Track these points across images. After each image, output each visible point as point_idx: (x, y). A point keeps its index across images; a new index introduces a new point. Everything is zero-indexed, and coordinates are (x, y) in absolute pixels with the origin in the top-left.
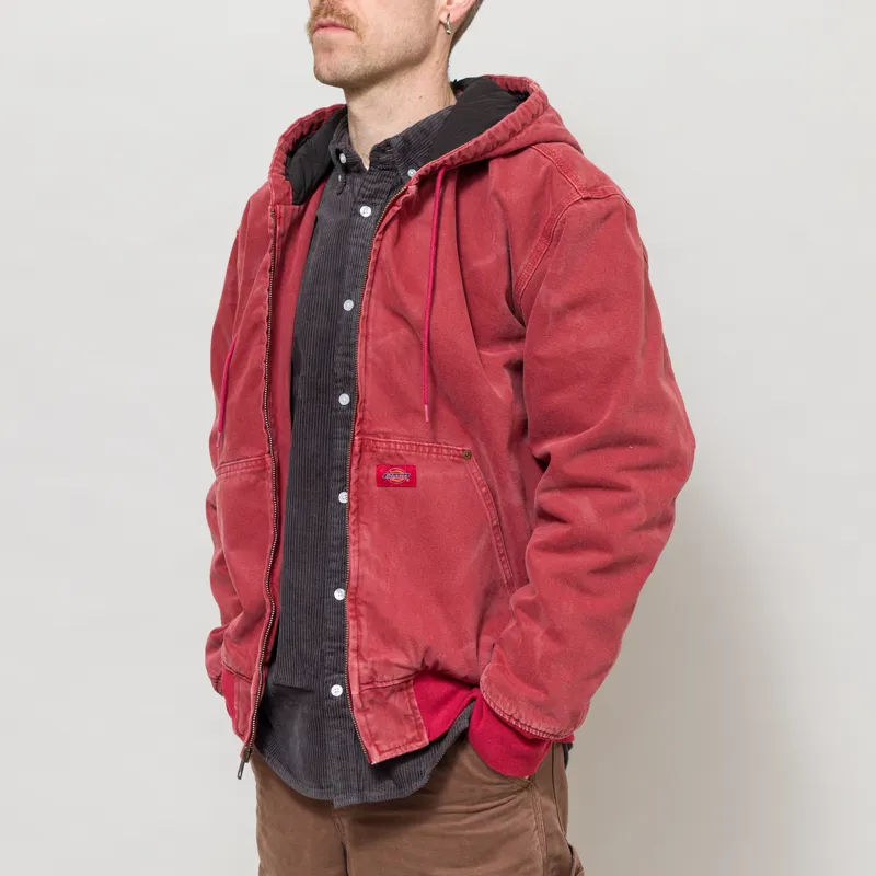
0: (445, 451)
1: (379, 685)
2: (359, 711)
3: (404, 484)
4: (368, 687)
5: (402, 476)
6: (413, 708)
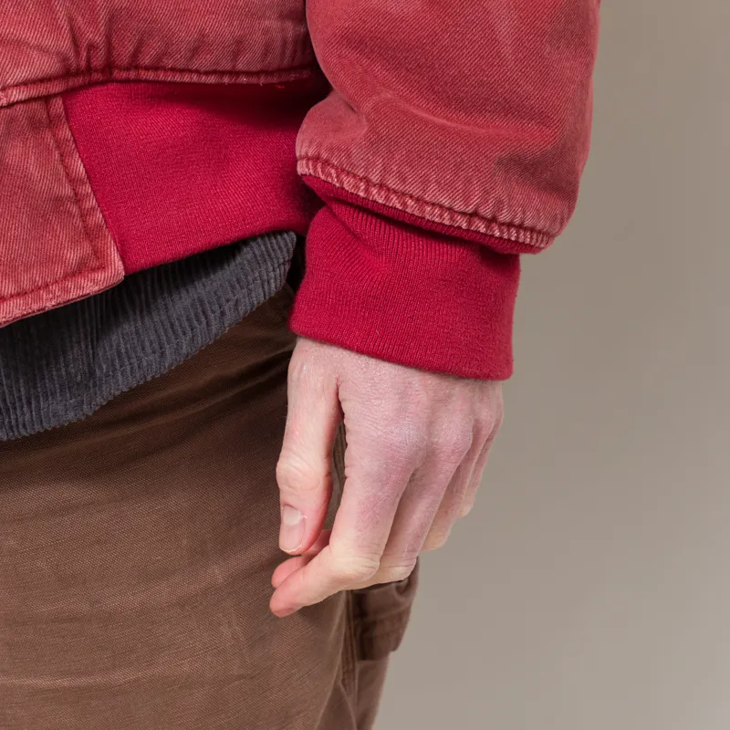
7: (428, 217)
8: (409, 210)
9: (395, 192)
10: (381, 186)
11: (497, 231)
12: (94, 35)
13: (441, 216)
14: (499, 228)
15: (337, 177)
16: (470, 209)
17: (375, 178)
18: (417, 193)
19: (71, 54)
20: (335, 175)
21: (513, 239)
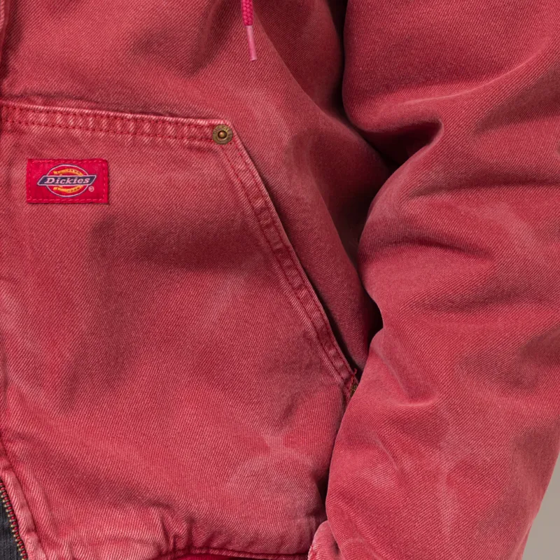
0: (170, 130)
3: (84, 198)
5: (80, 182)
12: (180, 529)
19: (163, 543)
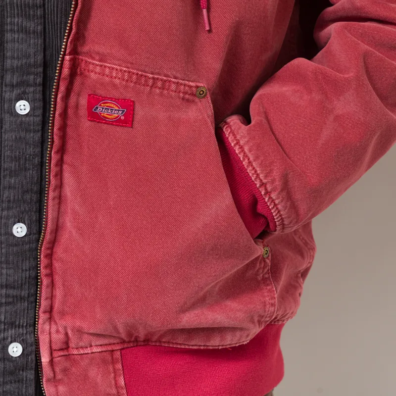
1: (75, 352)
2: (48, 380)
4: (62, 353)
6: (117, 386)
7: (248, 171)
8: (244, 163)
9: (245, 153)
10: (241, 147)
11: (267, 199)
13: (253, 174)
14: (269, 198)
15: (229, 133)
16: (264, 181)
17: (242, 143)
18: (251, 159)
20: (229, 132)
21: (270, 207)
